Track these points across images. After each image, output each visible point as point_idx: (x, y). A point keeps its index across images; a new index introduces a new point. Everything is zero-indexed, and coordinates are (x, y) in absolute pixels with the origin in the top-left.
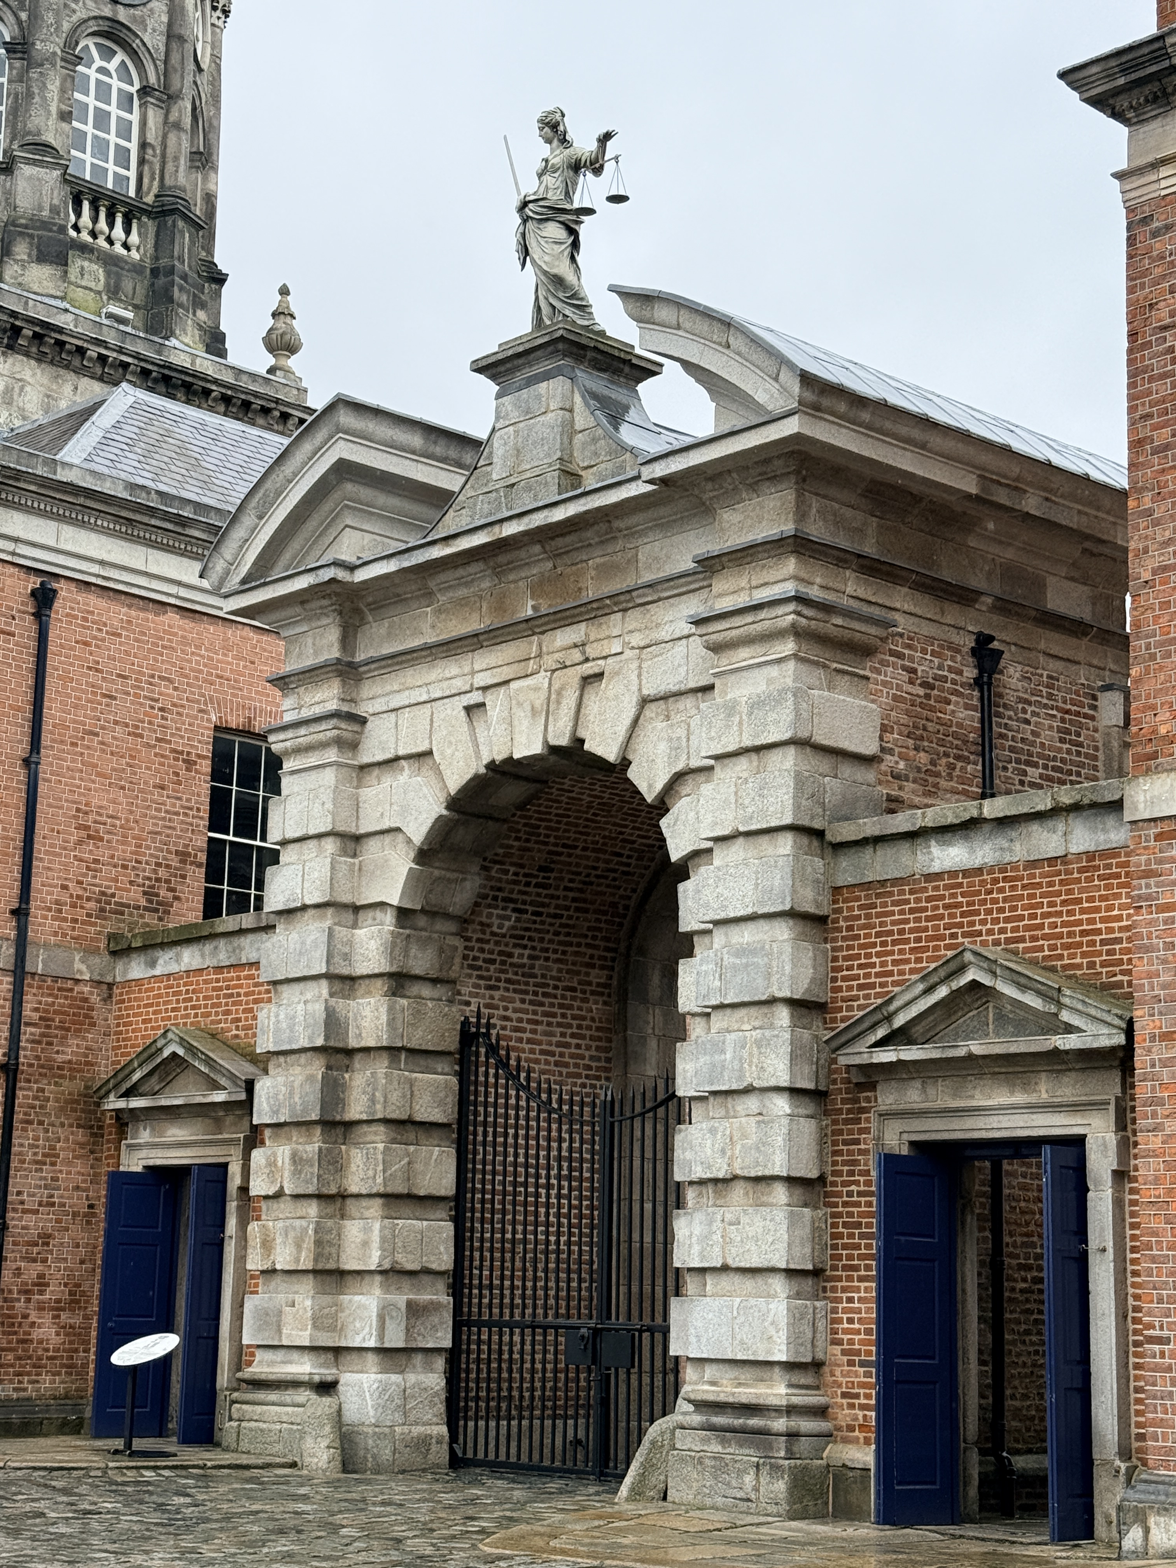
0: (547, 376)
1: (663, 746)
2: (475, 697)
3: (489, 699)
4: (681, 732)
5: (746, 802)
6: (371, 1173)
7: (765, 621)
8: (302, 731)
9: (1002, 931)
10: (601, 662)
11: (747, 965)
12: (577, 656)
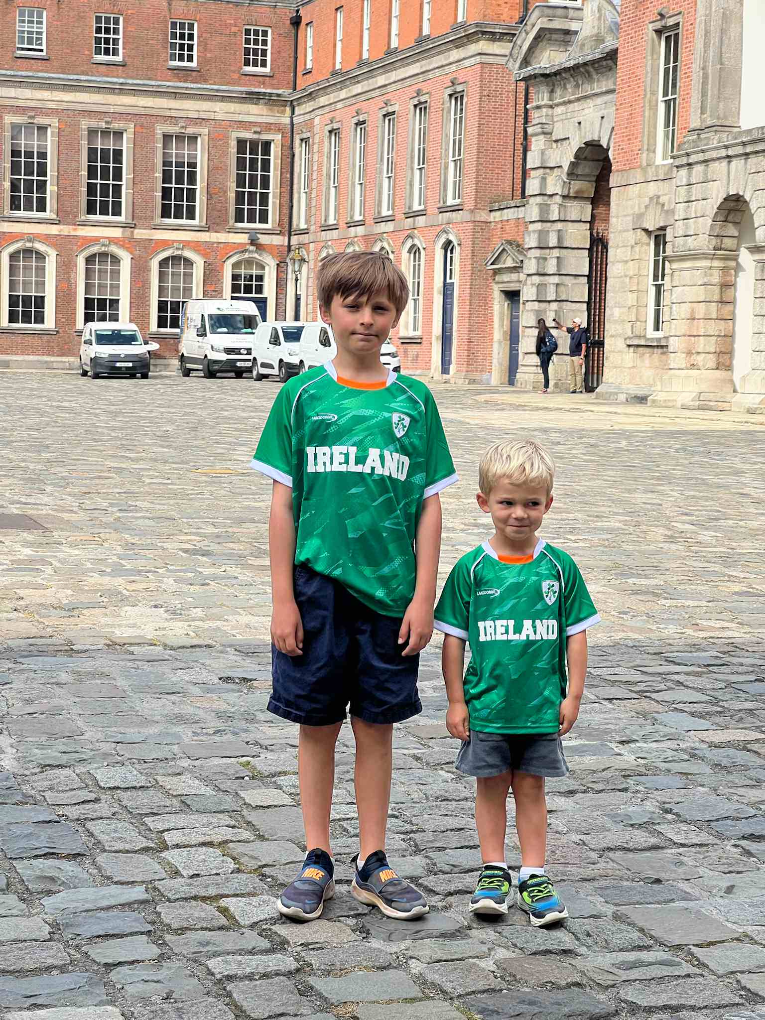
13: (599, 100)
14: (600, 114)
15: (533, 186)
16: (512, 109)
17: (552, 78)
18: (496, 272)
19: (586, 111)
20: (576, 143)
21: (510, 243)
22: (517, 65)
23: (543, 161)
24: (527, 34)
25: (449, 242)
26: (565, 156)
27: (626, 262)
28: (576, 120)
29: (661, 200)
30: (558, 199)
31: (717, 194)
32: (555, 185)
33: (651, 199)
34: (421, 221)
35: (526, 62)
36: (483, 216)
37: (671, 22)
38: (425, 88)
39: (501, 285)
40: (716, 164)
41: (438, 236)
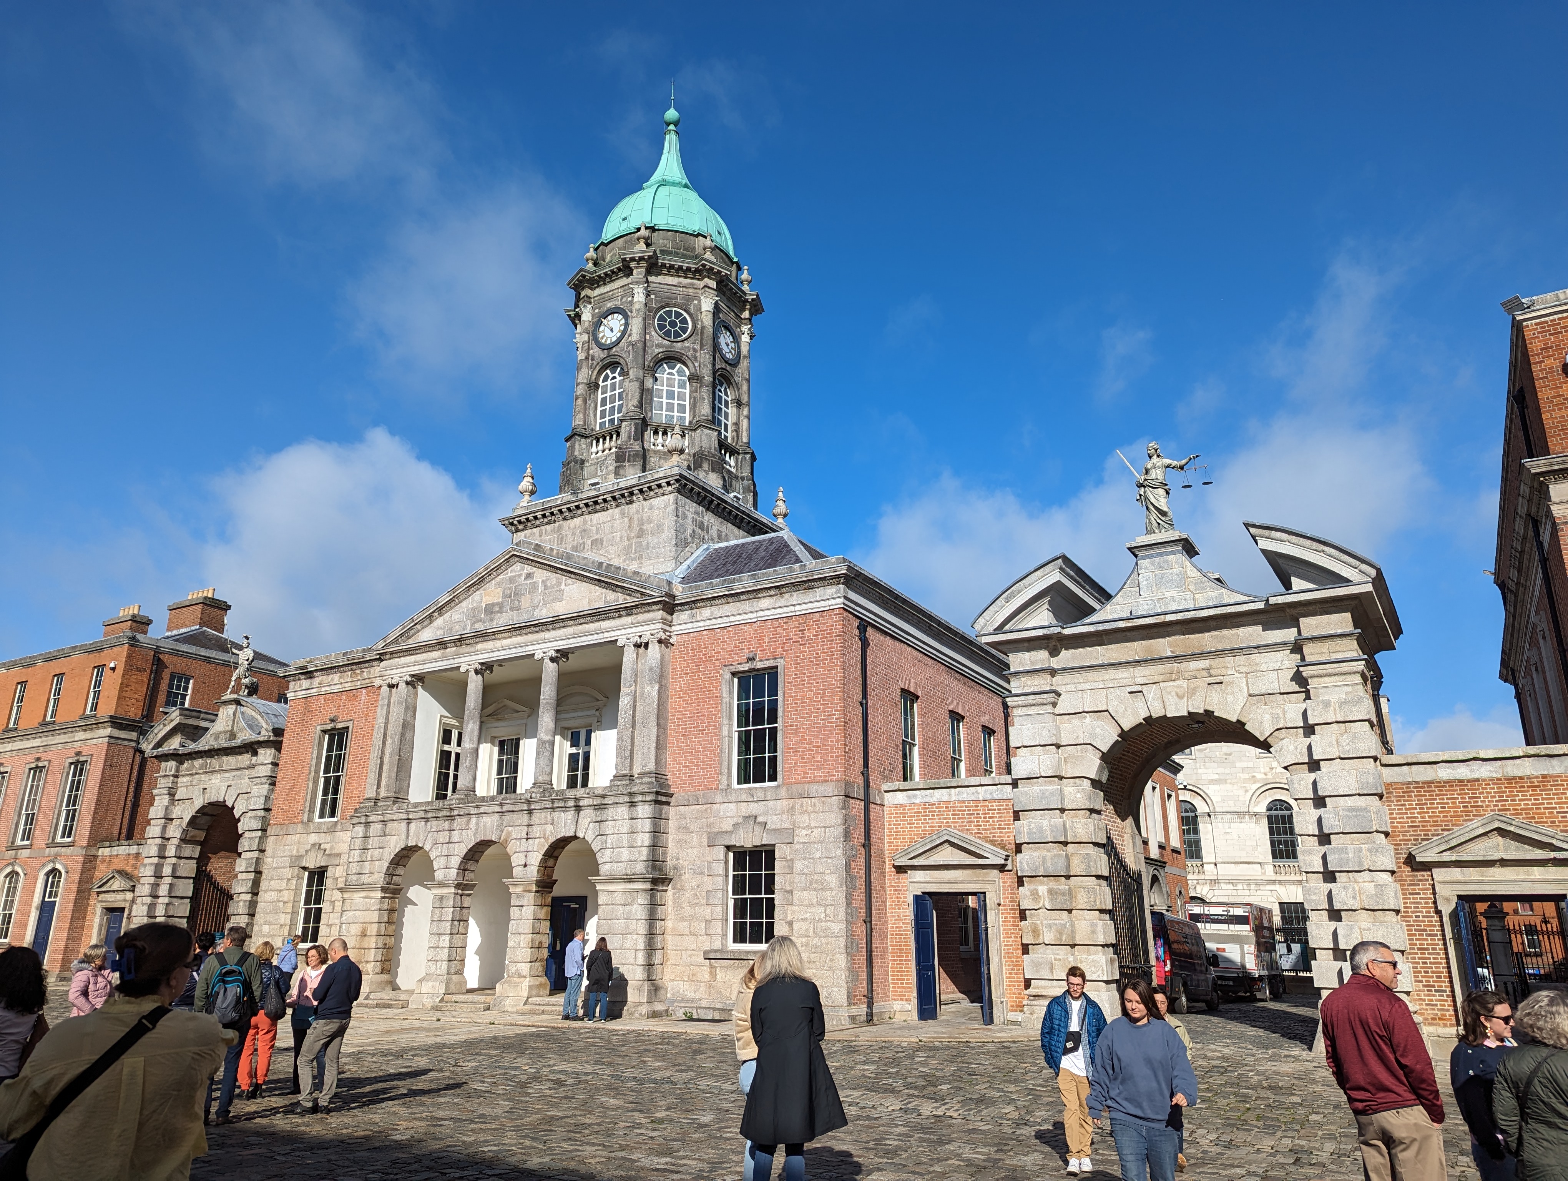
0: (1172, 553)
1: (1267, 717)
2: (1139, 688)
3: (1145, 689)
4: (1280, 711)
5: (1344, 744)
6: (1092, 899)
7: (1344, 667)
8: (1031, 697)
9: (1494, 806)
10: (1222, 678)
11: (1356, 816)
12: (1204, 673)
13: (227, 775)
14: (227, 784)
15: (154, 830)
16: (127, 776)
17: (179, 757)
18: (98, 893)
19: (213, 781)
20: (198, 803)
21: (120, 872)
22: (151, 746)
23: (166, 814)
24: (165, 725)
25: (54, 872)
26: (185, 812)
27: (281, 891)
28: (202, 787)
29: (322, 847)
30: (175, 841)
31: (394, 845)
32: (175, 832)
33: (313, 845)
34: (25, 853)
35: (159, 745)
36: (92, 852)
37: (340, 726)
38: (44, 756)
39: (104, 904)
40: (396, 824)
41: (44, 865)
